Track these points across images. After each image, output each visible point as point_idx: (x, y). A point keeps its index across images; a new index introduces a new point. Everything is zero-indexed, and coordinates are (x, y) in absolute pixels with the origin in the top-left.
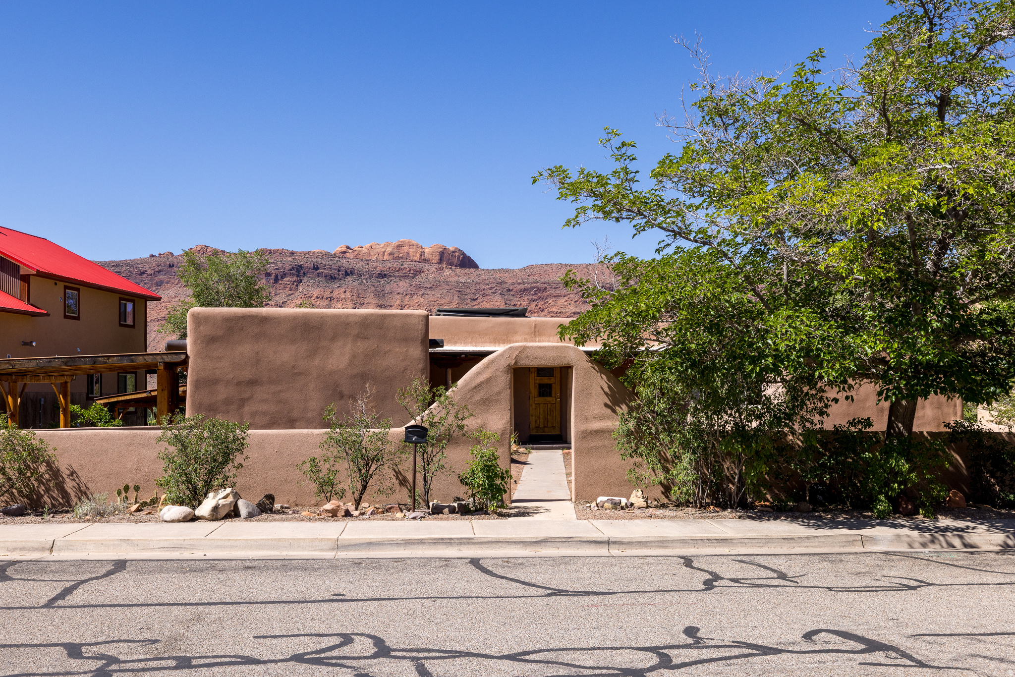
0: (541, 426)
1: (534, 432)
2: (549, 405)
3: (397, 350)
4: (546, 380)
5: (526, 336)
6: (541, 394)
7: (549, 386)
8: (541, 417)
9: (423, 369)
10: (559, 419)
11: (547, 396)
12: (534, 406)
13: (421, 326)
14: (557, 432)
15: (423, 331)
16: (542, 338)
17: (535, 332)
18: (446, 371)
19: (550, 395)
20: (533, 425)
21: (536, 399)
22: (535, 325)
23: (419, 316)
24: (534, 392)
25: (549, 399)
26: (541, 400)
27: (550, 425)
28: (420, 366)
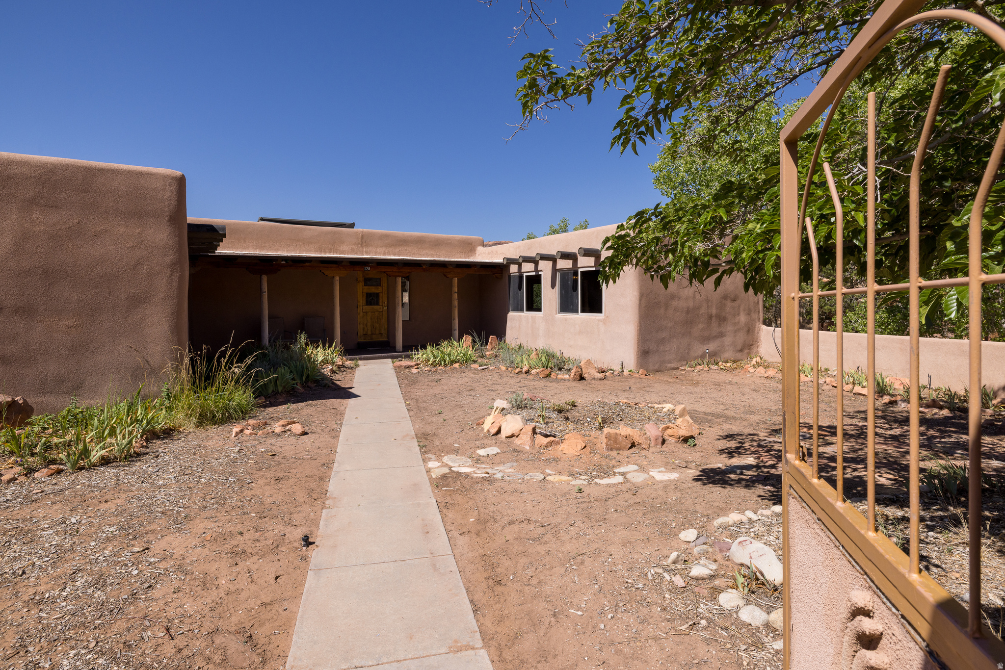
0: (369, 333)
1: (362, 340)
2: (377, 313)
3: (122, 230)
4: (373, 290)
5: (353, 247)
6: (369, 303)
7: (377, 295)
8: (369, 324)
9: (173, 265)
10: (386, 326)
11: (374, 304)
12: (362, 314)
13: (169, 194)
14: (384, 338)
15: (174, 202)
16: (369, 249)
17: (362, 242)
18: (261, 278)
19: (378, 304)
20: (361, 333)
21: (364, 307)
22: (362, 235)
23: (165, 177)
24: (362, 301)
25: (376, 307)
26: (368, 308)
27: (377, 332)
28: (169, 259)
